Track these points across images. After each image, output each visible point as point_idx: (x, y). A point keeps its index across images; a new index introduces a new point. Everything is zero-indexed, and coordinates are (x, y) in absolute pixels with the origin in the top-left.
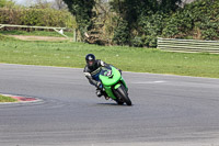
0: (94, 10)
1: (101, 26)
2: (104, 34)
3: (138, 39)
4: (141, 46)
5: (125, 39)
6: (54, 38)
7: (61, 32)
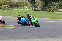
0: (36, 1)
1: (38, 6)
2: (39, 8)
3: (48, 9)
4: (49, 11)
5: (44, 9)
6: (24, 9)
7: (26, 7)
